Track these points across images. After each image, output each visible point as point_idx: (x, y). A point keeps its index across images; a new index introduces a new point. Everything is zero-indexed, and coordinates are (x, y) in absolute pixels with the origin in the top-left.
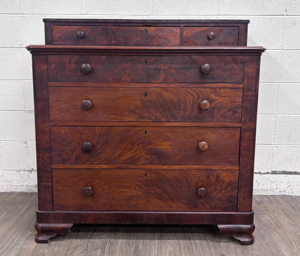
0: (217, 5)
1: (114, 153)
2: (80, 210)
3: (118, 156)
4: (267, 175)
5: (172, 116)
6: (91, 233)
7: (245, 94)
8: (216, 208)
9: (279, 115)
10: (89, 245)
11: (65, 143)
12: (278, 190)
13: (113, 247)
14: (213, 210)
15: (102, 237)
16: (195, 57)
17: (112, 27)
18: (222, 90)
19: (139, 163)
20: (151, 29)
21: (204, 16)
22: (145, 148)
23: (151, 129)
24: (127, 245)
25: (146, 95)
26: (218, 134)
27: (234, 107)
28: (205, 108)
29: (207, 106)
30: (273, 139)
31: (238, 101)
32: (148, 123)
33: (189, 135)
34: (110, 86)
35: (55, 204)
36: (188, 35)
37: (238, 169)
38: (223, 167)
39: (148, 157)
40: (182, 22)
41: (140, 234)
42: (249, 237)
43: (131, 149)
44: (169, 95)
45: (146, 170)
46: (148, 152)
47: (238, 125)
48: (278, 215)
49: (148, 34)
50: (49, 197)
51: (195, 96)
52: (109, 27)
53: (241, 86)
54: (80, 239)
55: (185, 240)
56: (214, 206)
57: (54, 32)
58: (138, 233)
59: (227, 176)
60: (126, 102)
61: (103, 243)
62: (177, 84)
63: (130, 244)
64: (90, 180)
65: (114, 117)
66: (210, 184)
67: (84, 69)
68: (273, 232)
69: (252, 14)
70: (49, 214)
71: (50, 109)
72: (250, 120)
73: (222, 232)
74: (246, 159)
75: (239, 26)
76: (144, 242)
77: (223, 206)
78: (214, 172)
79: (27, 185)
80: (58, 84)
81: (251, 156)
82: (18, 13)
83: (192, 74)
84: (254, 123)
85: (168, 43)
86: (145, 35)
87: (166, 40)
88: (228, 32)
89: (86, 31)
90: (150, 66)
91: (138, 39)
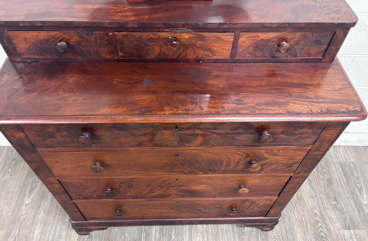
1: (141, 193)
3: (145, 194)
5: (210, 170)
7: (310, 154)
11: (81, 188)
17: (115, 33)
18: (280, 151)
19: (170, 197)
20: (184, 36)
22: (177, 189)
23: (184, 178)
27: (291, 163)
31: (298, 158)
32: (180, 175)
33: (228, 181)
36: (246, 44)
37: (276, 199)
39: (179, 194)
44: (209, 156)
46: (179, 191)
47: (289, 175)
50: (79, 215)
51: (242, 156)
52: (110, 34)
53: (308, 148)
57: (13, 41)
62: (220, 147)
65: (136, 172)
70: (83, 223)
74: (288, 194)
75: (335, 32)
83: (245, 138)
85: (211, 55)
86: (173, 45)
87: (208, 52)
88: (314, 39)
89: (70, 39)
90: (182, 132)
91: (161, 51)
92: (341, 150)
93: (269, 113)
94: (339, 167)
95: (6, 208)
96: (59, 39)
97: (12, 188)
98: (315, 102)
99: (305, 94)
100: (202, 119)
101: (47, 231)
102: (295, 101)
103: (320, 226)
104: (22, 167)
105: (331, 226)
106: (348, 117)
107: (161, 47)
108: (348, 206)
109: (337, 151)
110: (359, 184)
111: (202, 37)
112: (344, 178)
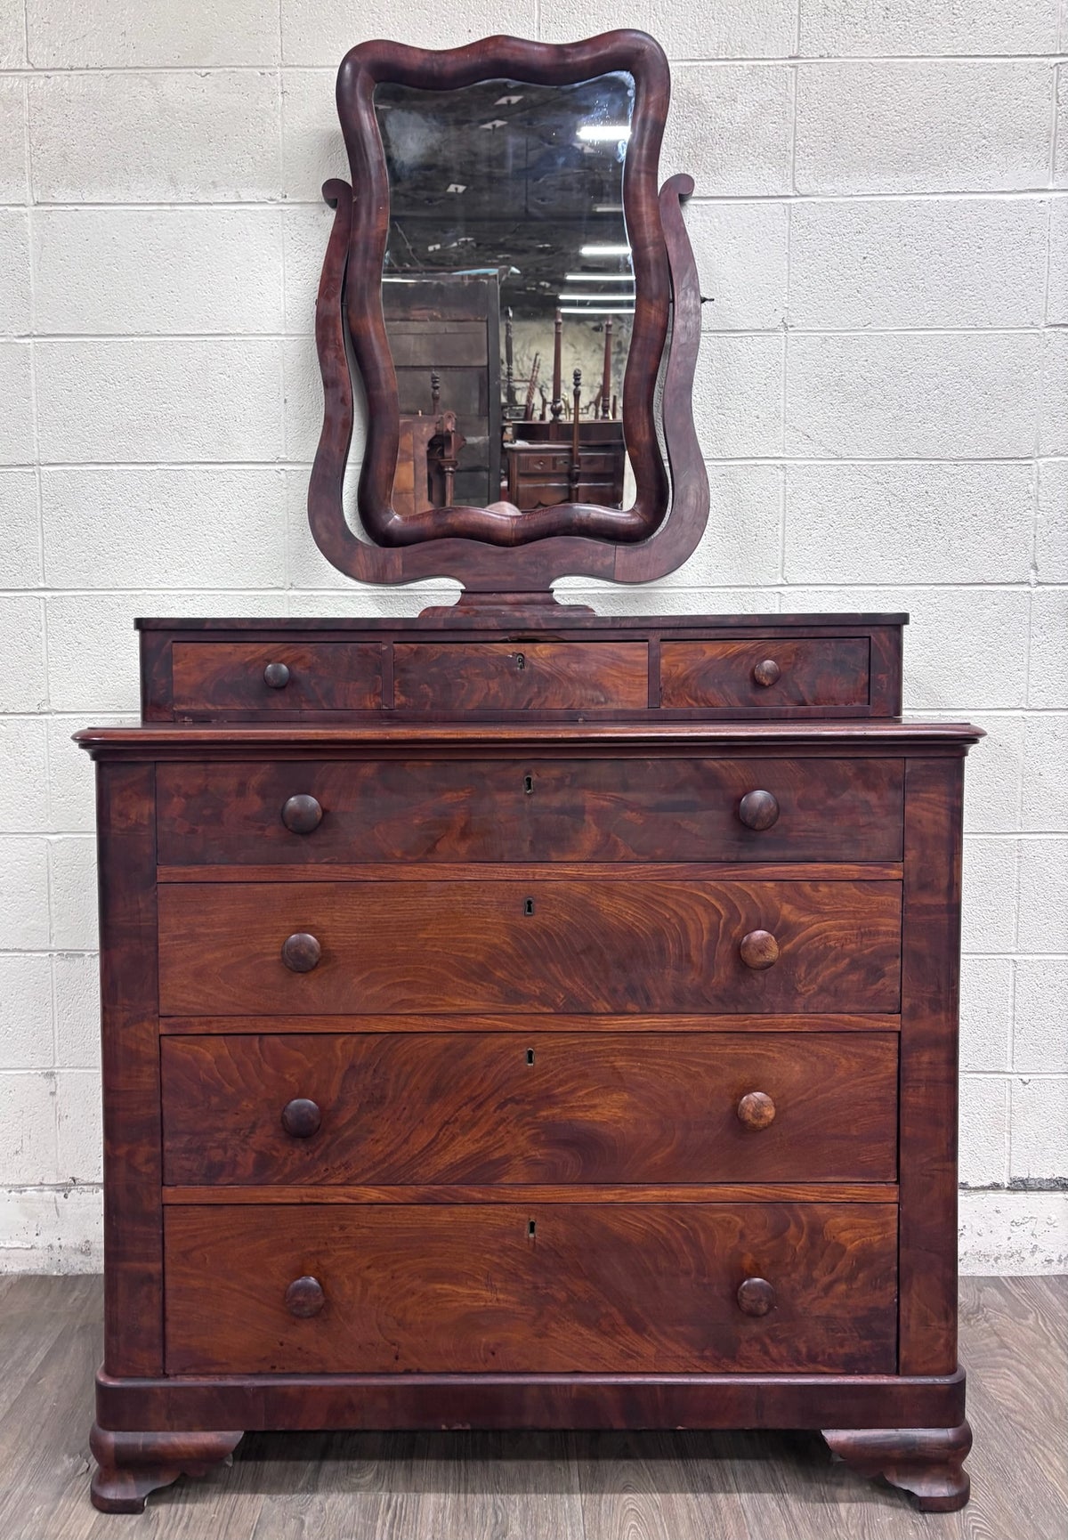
0: (778, 548)
1: (406, 1141)
2: (274, 1371)
3: (420, 1152)
4: (991, 1194)
5: (632, 991)
6: (311, 1466)
7: (911, 902)
8: (812, 1358)
9: (1029, 957)
10: (308, 1520)
11: (215, 1100)
12: (1040, 1257)
13: (405, 1527)
14: (800, 1369)
15: (355, 1481)
16: (713, 763)
17: (395, 645)
18: (821, 889)
19: (506, 1179)
20: (540, 651)
21: (728, 590)
22: (529, 1119)
23: (552, 1043)
24: (462, 1519)
25: (529, 910)
26: (814, 1059)
27: (872, 952)
28: (761, 959)
29: (767, 953)
30: (1009, 1049)
31: (883, 928)
32: (541, 1018)
33: (698, 1064)
34: (392, 877)
35: (171, 1347)
36: (678, 672)
37: (895, 1199)
38: (836, 1193)
39: (538, 1153)
40: (655, 626)
41: (509, 1466)
42: (949, 1479)
43: (474, 1125)
44: (620, 910)
45: (535, 1207)
46: (538, 1134)
47: (888, 1025)
48: (1049, 1366)
49: (526, 669)
50: (150, 1321)
51: (718, 912)
52: (384, 648)
53: (895, 873)
54: (268, 1492)
55: (694, 1492)
56: (804, 1350)
57: (174, 667)
58: (499, 1462)
59: (852, 1227)
60: (451, 936)
61: (364, 1511)
62: (649, 866)
63: (473, 1512)
64: (312, 1249)
65: (405, 995)
66: (788, 1260)
67: (297, 815)
68: (1040, 1449)
69: (908, 579)
70: (150, 1390)
71: (161, 971)
72: (936, 1006)
73: (840, 1460)
74: (925, 1160)
75: (870, 637)
76: (526, 1507)
77: (841, 1351)
78: (800, 1212)
79: (51, 1246)
80: (195, 872)
81: (945, 1146)
82: (35, 587)
83: (707, 826)
84: (950, 1015)
85: (603, 700)
86: (516, 674)
87: (595, 690)
88: (831, 659)
89: (297, 661)
91: (489, 689)
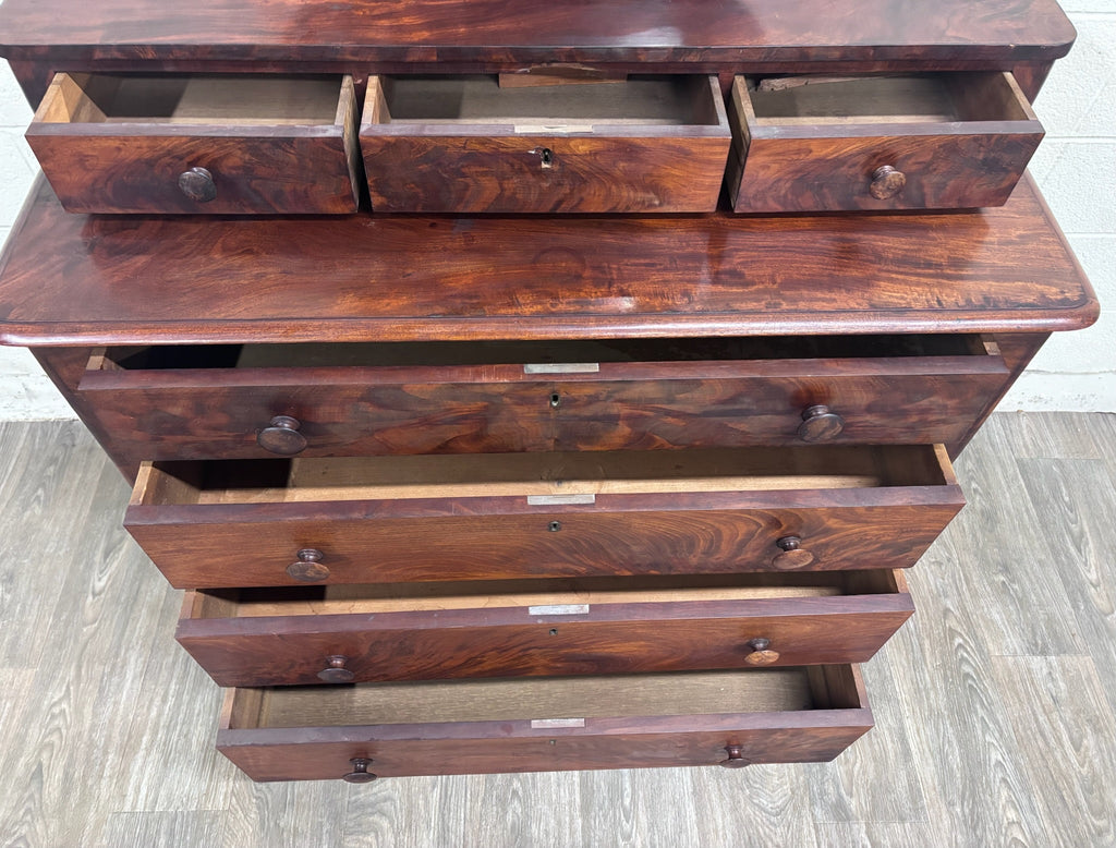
5: (655, 565)
18: (876, 510)
22: (552, 653)
27: (907, 541)
44: (653, 526)
46: (558, 658)
65: (427, 573)
85: (657, 202)
86: (540, 173)
87: (648, 192)
88: (981, 157)
89: (222, 159)
90: (572, 412)
91: (503, 190)
92: (1024, 426)
93: (818, 309)
94: (1016, 475)
95: (37, 603)
96: (188, 159)
97: (51, 544)
98: (949, 277)
99: (922, 254)
100: (626, 328)
101: (161, 667)
102: (894, 276)
103: (960, 645)
104: (77, 482)
105: (991, 646)
106: (1046, 317)
107: (504, 179)
108: (1042, 588)
109: (1013, 427)
110: (1076, 523)
111: (631, 151)
112: (1030, 505)
